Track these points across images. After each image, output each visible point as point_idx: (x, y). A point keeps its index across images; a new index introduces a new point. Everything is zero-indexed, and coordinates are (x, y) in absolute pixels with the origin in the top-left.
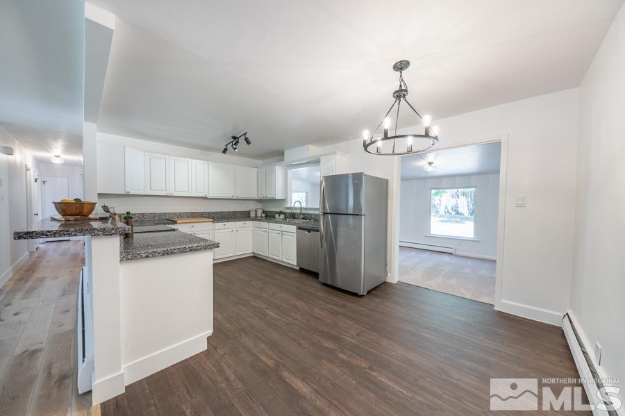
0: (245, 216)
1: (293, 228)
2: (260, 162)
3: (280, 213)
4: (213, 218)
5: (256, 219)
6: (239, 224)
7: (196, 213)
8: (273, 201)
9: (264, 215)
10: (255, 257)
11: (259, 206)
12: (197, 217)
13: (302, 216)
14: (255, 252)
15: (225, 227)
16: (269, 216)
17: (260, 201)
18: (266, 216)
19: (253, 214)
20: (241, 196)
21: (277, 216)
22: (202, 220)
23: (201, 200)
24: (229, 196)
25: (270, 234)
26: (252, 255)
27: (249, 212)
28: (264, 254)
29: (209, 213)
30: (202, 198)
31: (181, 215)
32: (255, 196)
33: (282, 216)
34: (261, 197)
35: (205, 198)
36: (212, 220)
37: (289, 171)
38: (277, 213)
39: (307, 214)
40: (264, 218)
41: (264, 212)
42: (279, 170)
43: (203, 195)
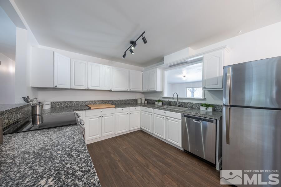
0: (134, 103)
1: (179, 115)
2: (143, 68)
3: (159, 101)
4: (115, 104)
5: (141, 105)
6: (132, 108)
7: (105, 101)
8: (155, 92)
9: (146, 102)
10: (141, 131)
11: (143, 96)
12: (105, 103)
13: (178, 104)
14: (142, 128)
15: (123, 111)
16: (150, 103)
17: (143, 93)
18: (147, 103)
19: (139, 102)
20: (133, 90)
21: (156, 103)
22: (107, 107)
23: (108, 92)
24: (125, 89)
25: (155, 117)
26: (140, 129)
27: (137, 100)
28: (150, 131)
29: (112, 101)
30: (109, 91)
31: (95, 103)
32: (141, 90)
33: (160, 104)
34: (145, 90)
35: (110, 91)
36: (114, 106)
37: (165, 72)
38: (156, 101)
39: (182, 103)
40: (146, 104)
41: (146, 100)
42: (158, 71)
43: (109, 89)
